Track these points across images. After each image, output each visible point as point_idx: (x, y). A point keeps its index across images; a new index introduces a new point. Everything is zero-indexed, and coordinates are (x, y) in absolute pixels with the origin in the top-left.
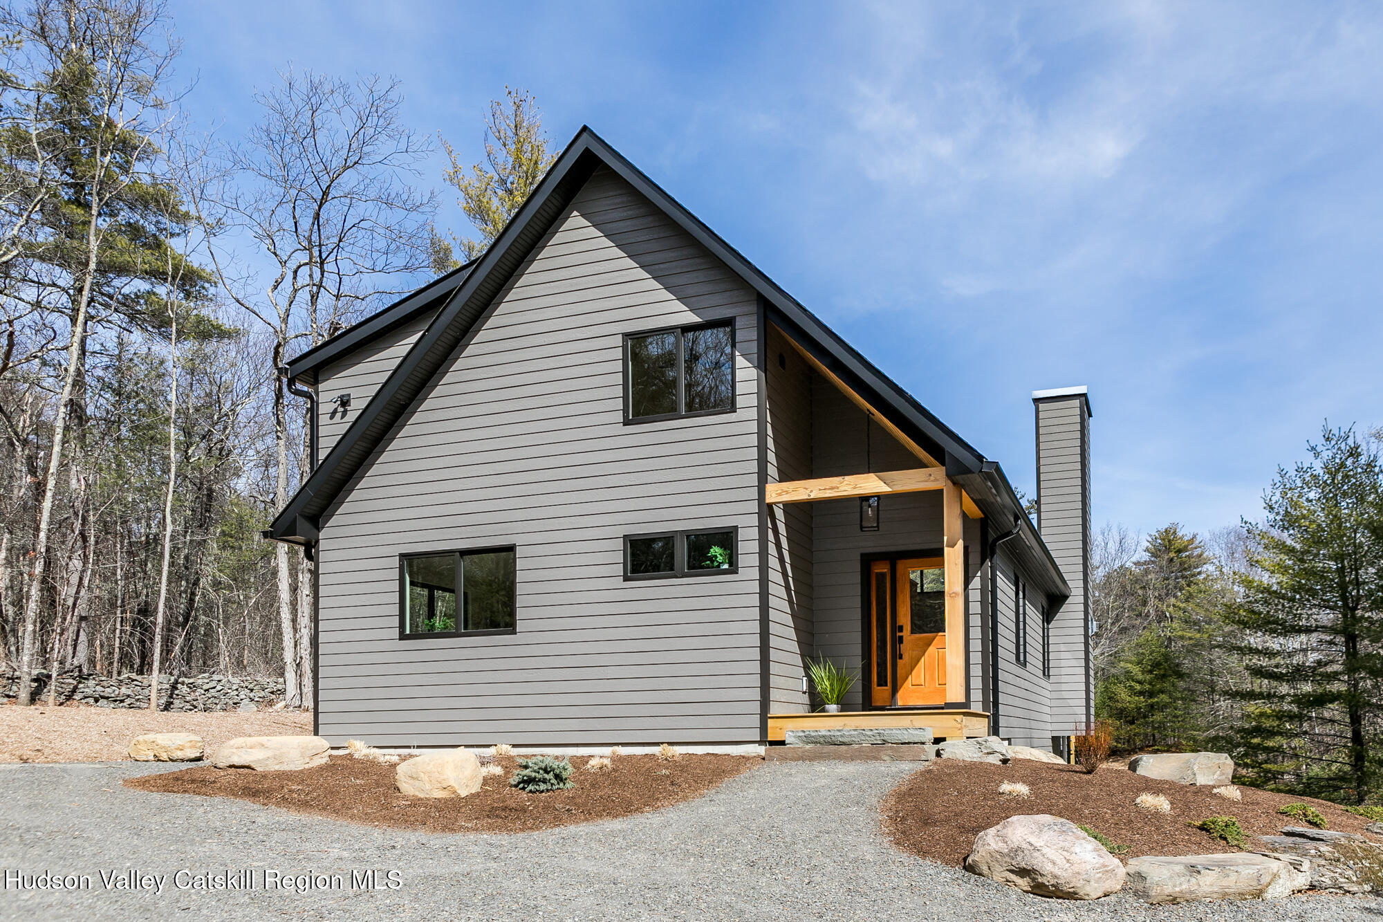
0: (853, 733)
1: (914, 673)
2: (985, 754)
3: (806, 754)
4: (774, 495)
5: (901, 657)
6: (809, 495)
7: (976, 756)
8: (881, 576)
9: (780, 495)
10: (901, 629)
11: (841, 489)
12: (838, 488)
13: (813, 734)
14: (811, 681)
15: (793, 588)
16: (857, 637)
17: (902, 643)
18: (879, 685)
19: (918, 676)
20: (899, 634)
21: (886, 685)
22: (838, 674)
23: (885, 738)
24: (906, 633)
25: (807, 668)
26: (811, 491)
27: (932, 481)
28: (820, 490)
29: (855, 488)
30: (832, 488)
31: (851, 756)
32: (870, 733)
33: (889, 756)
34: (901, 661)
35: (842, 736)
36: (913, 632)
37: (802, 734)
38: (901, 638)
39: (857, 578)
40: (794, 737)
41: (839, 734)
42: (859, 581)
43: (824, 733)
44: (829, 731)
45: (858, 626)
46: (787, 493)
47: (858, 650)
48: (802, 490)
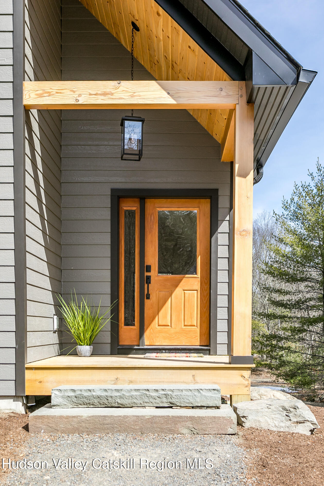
0: (134, 393)
1: (161, 314)
2: (294, 422)
3: (84, 425)
4: (33, 95)
5: (148, 298)
6: (77, 100)
7: (282, 424)
8: (131, 214)
9: (40, 96)
10: (149, 269)
11: (116, 96)
12: (112, 94)
13: (86, 394)
14: (62, 320)
15: (46, 218)
16: (107, 275)
17: (150, 283)
18: (126, 324)
19: (165, 317)
20: (147, 274)
21: (134, 325)
22: (91, 313)
23: (173, 401)
24: (154, 273)
25: (58, 306)
26: (80, 95)
27: (224, 97)
28: (90, 94)
29: (132, 96)
30: (105, 94)
31: (141, 429)
32: (154, 394)
33: (188, 428)
34: (148, 300)
35: (121, 397)
36: (160, 272)
37: (72, 394)
38: (149, 278)
39: (107, 214)
40: (63, 397)
41: (118, 394)
42: (109, 217)
43: (99, 393)
44: (105, 390)
45: (107, 264)
46: (50, 94)
47: (107, 288)
48: (68, 92)
